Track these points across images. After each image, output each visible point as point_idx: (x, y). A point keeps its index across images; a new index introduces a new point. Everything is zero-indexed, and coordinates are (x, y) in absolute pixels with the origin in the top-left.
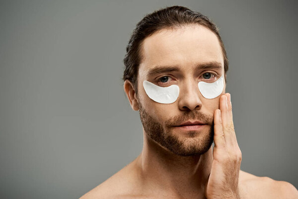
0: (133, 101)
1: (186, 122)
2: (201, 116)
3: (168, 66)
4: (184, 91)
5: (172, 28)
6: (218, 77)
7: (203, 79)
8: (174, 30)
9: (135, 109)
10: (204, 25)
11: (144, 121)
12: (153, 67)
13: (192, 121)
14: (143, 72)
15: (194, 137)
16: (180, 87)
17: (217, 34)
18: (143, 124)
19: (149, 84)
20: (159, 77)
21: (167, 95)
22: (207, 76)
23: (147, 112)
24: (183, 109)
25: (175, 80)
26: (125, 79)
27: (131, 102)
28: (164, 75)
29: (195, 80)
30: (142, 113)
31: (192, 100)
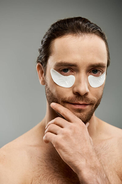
0: (41, 78)
1: (77, 102)
2: (88, 100)
3: (70, 63)
4: (78, 82)
5: (76, 35)
6: (102, 73)
7: (92, 74)
8: (77, 37)
9: (42, 84)
10: (98, 35)
11: (47, 95)
12: (59, 61)
13: (81, 102)
14: (51, 62)
15: (81, 112)
16: (75, 78)
17: (106, 41)
18: (47, 97)
19: (55, 72)
20: (62, 69)
21: (66, 82)
22: (95, 71)
23: (50, 90)
24: (76, 93)
25: (73, 72)
26: (38, 62)
27: (40, 78)
28: (66, 67)
29: (86, 74)
30: (47, 89)
31: (83, 88)
